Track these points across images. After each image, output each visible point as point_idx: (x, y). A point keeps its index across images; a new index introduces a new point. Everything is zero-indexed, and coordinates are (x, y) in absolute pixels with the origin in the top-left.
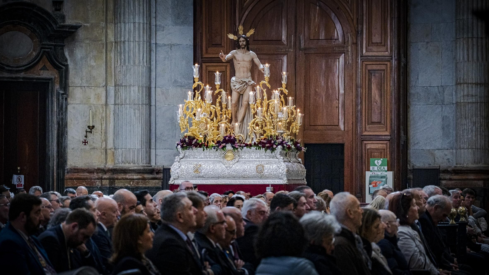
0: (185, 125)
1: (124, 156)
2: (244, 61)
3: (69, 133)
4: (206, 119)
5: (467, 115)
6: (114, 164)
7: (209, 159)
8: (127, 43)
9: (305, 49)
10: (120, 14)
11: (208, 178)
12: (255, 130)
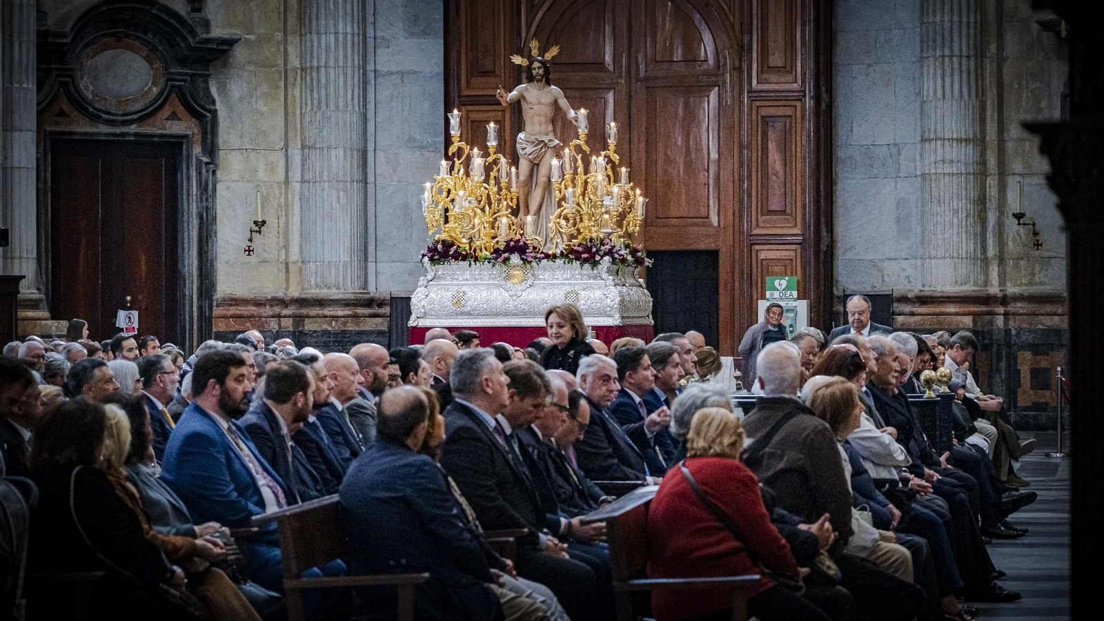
0: (437, 221)
2: (540, 103)
4: (473, 210)
5: (942, 197)
6: (303, 289)
7: (479, 282)
8: (323, 70)
9: (647, 79)
10: (310, 17)
11: (479, 315)
12: (561, 228)
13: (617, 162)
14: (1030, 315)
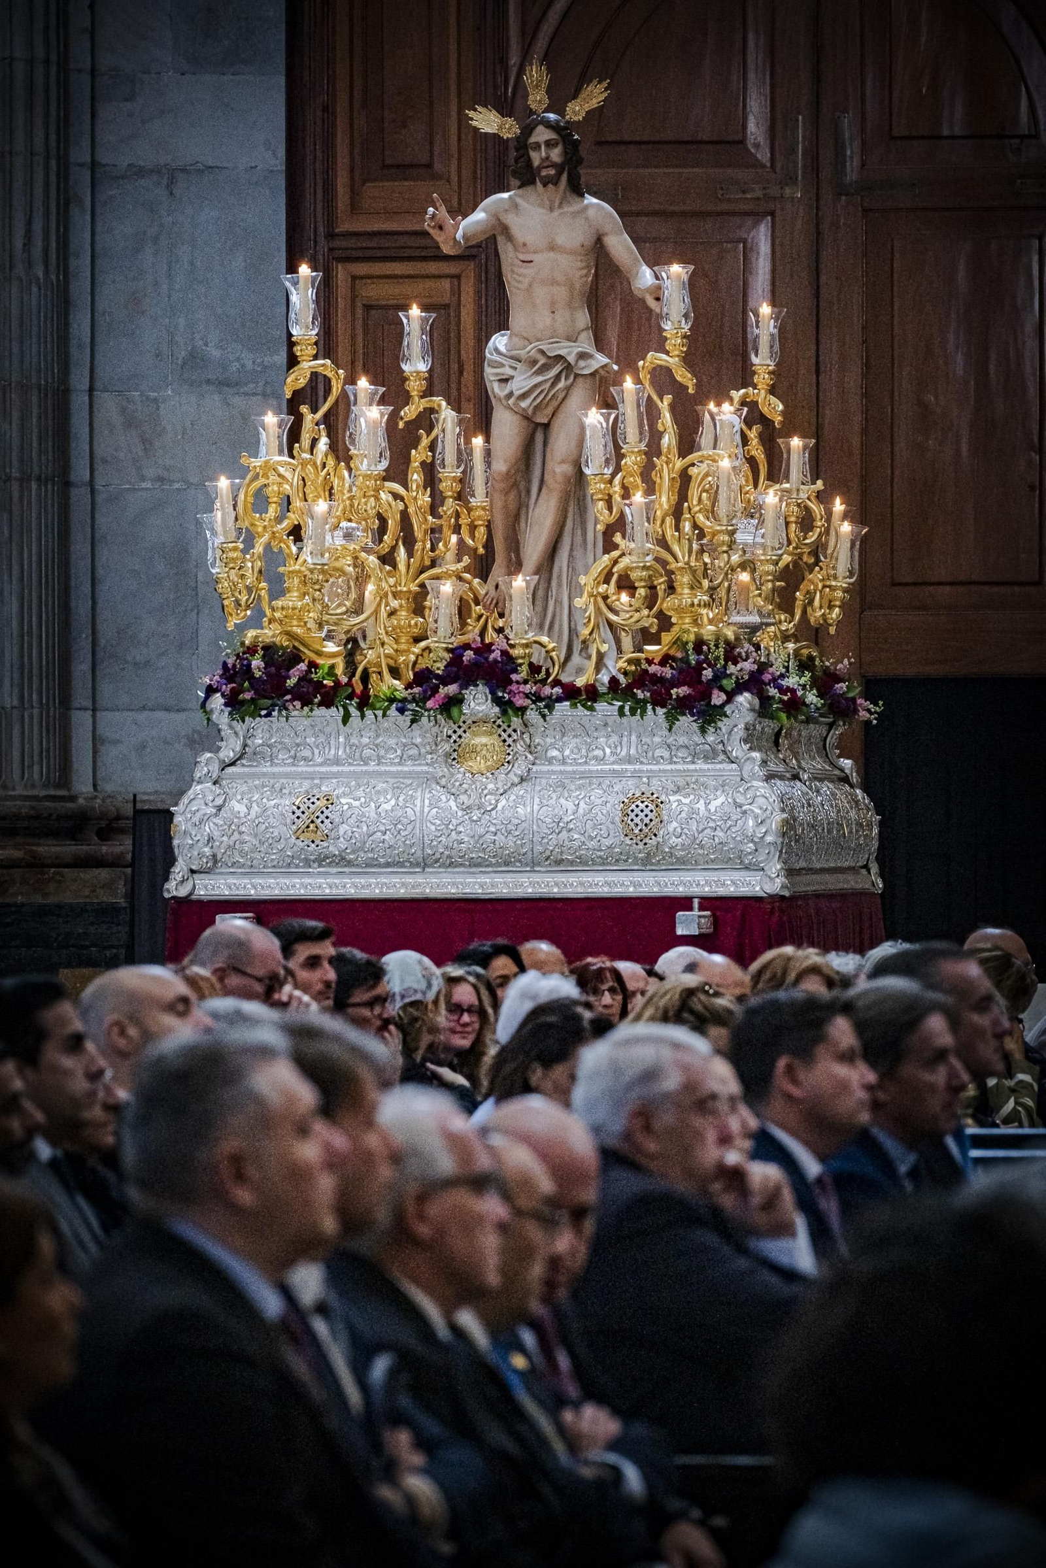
0: (249, 589)
2: (552, 247)
4: (356, 558)
7: (372, 767)
11: (371, 863)
12: (616, 613)
13: (778, 419)
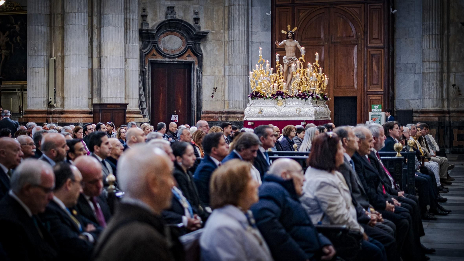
1: (233, 104)
2: (291, 46)
3: (203, 92)
5: (429, 80)
6: (229, 109)
7: (267, 105)
8: (235, 41)
9: (335, 43)
10: (231, 25)
11: (267, 116)
13: (319, 66)
14: (457, 117)
